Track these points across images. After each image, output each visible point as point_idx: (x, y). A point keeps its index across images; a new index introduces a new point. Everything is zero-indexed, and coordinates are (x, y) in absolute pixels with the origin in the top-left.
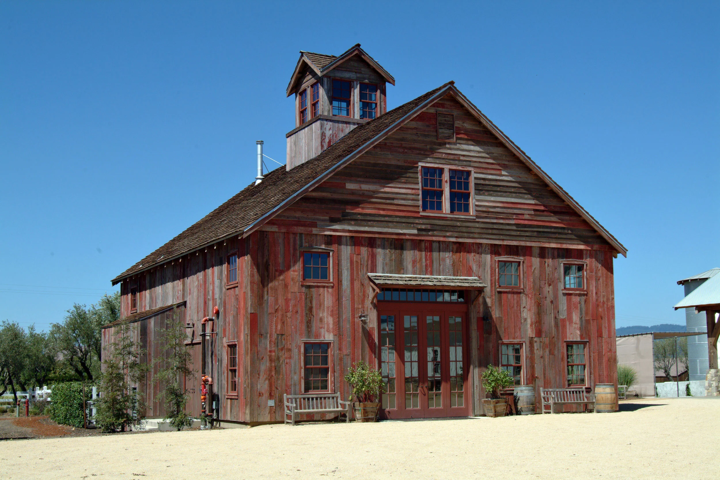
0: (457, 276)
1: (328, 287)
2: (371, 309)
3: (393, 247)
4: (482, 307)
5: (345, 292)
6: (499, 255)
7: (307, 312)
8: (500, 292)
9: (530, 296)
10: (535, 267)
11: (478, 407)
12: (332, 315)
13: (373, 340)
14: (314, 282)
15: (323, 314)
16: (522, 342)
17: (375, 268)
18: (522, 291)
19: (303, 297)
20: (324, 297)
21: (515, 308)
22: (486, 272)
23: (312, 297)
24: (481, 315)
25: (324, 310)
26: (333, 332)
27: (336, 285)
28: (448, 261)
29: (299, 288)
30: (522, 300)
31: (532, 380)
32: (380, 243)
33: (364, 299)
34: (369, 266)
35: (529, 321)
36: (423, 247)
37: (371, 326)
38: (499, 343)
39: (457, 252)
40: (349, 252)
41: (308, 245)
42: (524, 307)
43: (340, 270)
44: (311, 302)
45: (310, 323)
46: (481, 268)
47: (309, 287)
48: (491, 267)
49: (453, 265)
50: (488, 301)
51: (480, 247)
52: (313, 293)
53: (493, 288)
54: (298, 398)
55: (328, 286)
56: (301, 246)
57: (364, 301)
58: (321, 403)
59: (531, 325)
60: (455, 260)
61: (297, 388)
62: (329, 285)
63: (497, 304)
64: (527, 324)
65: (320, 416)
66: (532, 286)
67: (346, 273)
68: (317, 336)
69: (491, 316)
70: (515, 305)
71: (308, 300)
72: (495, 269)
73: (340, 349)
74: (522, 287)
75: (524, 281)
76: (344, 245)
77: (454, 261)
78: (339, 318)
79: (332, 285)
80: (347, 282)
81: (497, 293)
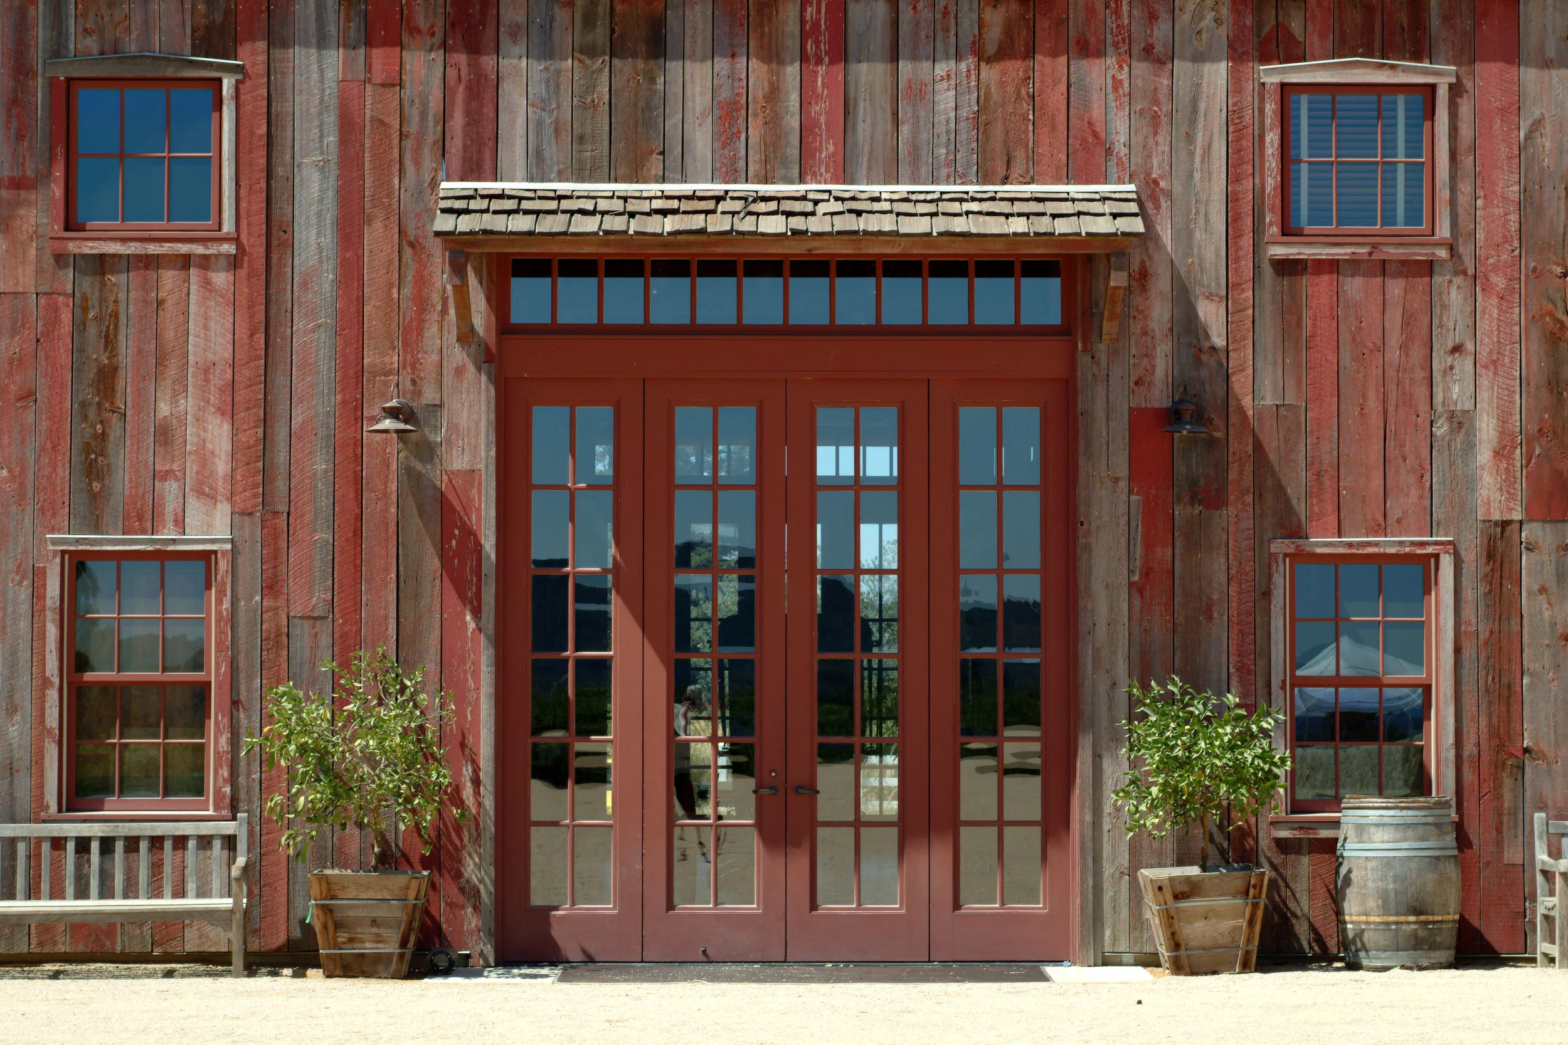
0: (1005, 180)
1: (205, 262)
2: (459, 372)
3: (600, 35)
4: (1162, 352)
5: (305, 285)
6: (1293, 52)
7: (89, 394)
8: (1287, 268)
9: (1499, 281)
10: (1537, 114)
11: (1124, 913)
12: (230, 411)
13: (470, 535)
14: (124, 240)
15: (174, 400)
16: (1430, 550)
17: (488, 156)
18: (1443, 253)
19: (66, 317)
20: (186, 313)
21: (1394, 354)
22: (1199, 152)
23: (115, 316)
24: (1159, 397)
25: (182, 380)
26: (231, 498)
27: (256, 246)
28: (946, 99)
29: (39, 272)
30: (1445, 307)
31: (1498, 766)
32: (521, 19)
33: (421, 322)
34: (456, 145)
35: (1487, 428)
36: (792, 27)
37: (458, 462)
38: (1273, 556)
39: (1004, 53)
40: (332, 74)
41: (95, 49)
42: (1457, 349)
43: (280, 171)
44: (109, 341)
45: (103, 453)
46: (1164, 130)
47: (101, 264)
48: (1233, 117)
49: (982, 121)
50: (1211, 314)
51: (1164, 15)
52: (122, 296)
53: (1247, 242)
54: (24, 839)
55: (206, 257)
56: (57, 51)
57: (420, 331)
58: (156, 868)
59: (1497, 454)
60: (996, 95)
61: (23, 785)
62: (213, 249)
63: (1269, 334)
64: (1470, 447)
65: (147, 932)
66: (1514, 226)
67: (315, 188)
68: (140, 518)
69: (1227, 401)
70: (1394, 340)
71: (92, 331)
72: (1262, 137)
73: (271, 586)
74: (1444, 230)
75: (1463, 200)
76: (306, 44)
77: (988, 95)
78: (266, 421)
79: (229, 248)
80: (319, 234)
81: (1268, 271)
